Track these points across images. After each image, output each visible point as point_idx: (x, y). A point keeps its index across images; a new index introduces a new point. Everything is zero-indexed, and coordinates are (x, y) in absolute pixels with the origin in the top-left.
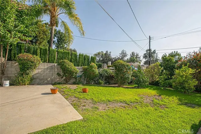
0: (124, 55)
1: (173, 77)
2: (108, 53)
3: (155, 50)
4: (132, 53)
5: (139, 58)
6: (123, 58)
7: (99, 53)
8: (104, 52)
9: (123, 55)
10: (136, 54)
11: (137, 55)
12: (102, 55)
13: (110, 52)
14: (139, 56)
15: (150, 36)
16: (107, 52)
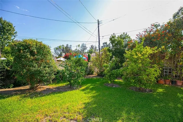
1: (124, 64)
2: (69, 46)
4: (91, 46)
6: (84, 51)
7: (60, 47)
8: (65, 46)
10: (94, 47)
11: (96, 48)
12: (63, 48)
13: (71, 46)
15: (98, 20)
16: (67, 45)
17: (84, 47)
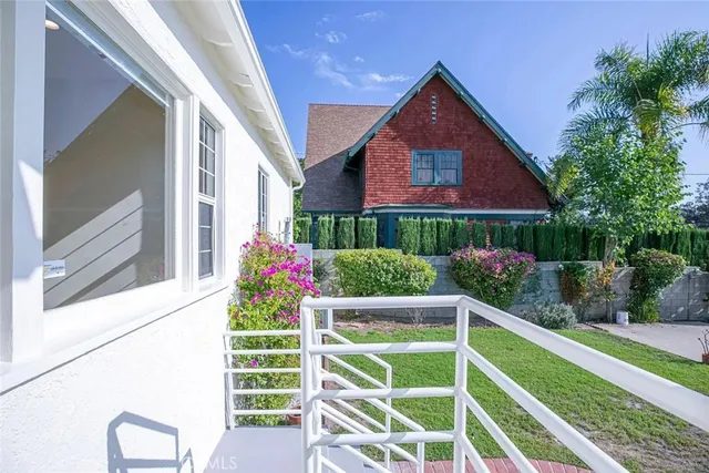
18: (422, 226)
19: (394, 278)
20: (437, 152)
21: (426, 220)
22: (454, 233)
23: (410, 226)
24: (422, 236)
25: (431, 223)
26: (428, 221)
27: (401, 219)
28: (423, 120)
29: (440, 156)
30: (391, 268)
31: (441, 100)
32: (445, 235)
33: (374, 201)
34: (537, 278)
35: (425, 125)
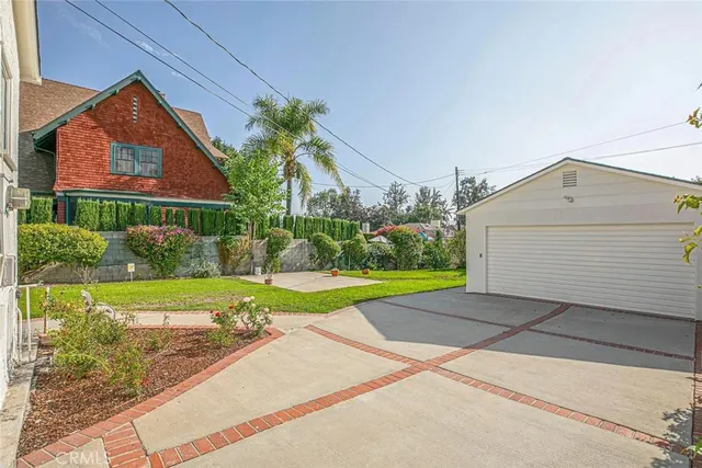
0: (398, 198)
2: (352, 194)
3: (484, 181)
4: (421, 191)
5: (443, 203)
6: (396, 205)
7: (322, 196)
8: (340, 193)
9: (394, 198)
10: (431, 194)
11: (436, 195)
12: (333, 200)
13: (358, 192)
14: (442, 199)
16: (347, 190)
17: (397, 195)
18: (101, 208)
19: (59, 247)
20: (137, 147)
21: (105, 202)
22: (132, 214)
23: (89, 208)
24: (101, 215)
25: (110, 206)
26: (107, 203)
27: (79, 201)
28: (123, 117)
29: (140, 150)
30: (57, 238)
31: (143, 103)
32: (123, 214)
33: (65, 184)
34: (201, 247)
35: (125, 122)
